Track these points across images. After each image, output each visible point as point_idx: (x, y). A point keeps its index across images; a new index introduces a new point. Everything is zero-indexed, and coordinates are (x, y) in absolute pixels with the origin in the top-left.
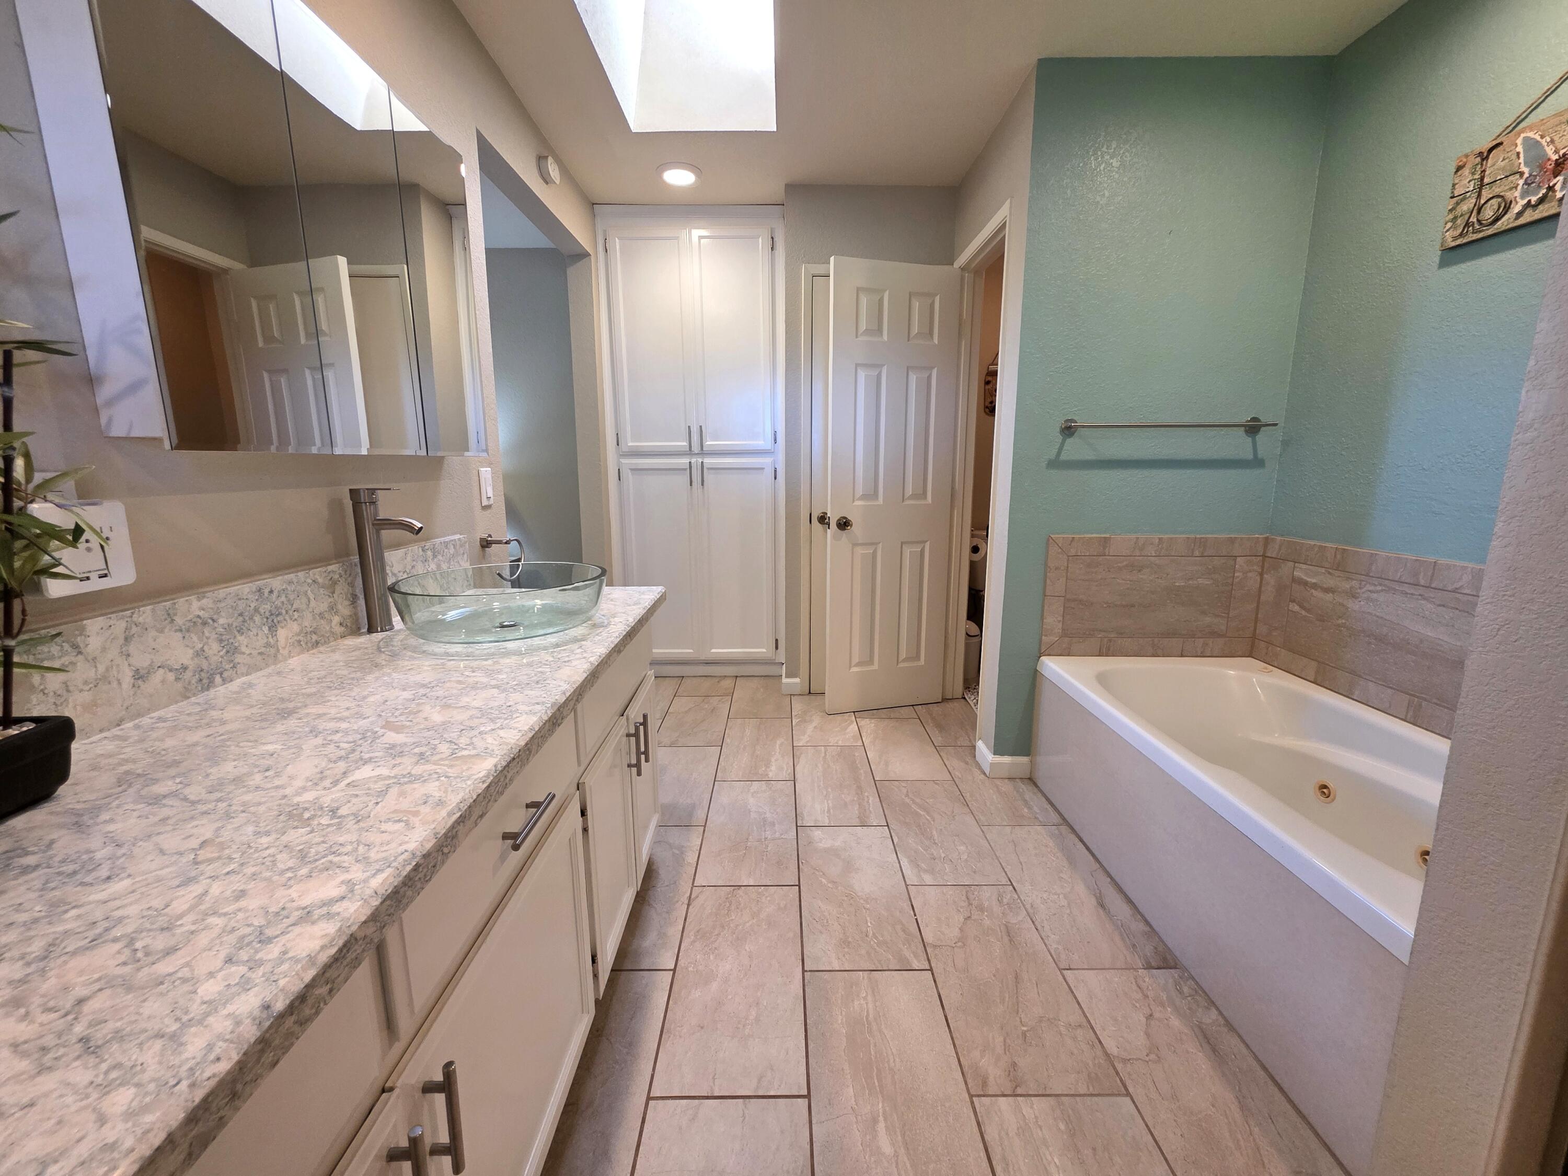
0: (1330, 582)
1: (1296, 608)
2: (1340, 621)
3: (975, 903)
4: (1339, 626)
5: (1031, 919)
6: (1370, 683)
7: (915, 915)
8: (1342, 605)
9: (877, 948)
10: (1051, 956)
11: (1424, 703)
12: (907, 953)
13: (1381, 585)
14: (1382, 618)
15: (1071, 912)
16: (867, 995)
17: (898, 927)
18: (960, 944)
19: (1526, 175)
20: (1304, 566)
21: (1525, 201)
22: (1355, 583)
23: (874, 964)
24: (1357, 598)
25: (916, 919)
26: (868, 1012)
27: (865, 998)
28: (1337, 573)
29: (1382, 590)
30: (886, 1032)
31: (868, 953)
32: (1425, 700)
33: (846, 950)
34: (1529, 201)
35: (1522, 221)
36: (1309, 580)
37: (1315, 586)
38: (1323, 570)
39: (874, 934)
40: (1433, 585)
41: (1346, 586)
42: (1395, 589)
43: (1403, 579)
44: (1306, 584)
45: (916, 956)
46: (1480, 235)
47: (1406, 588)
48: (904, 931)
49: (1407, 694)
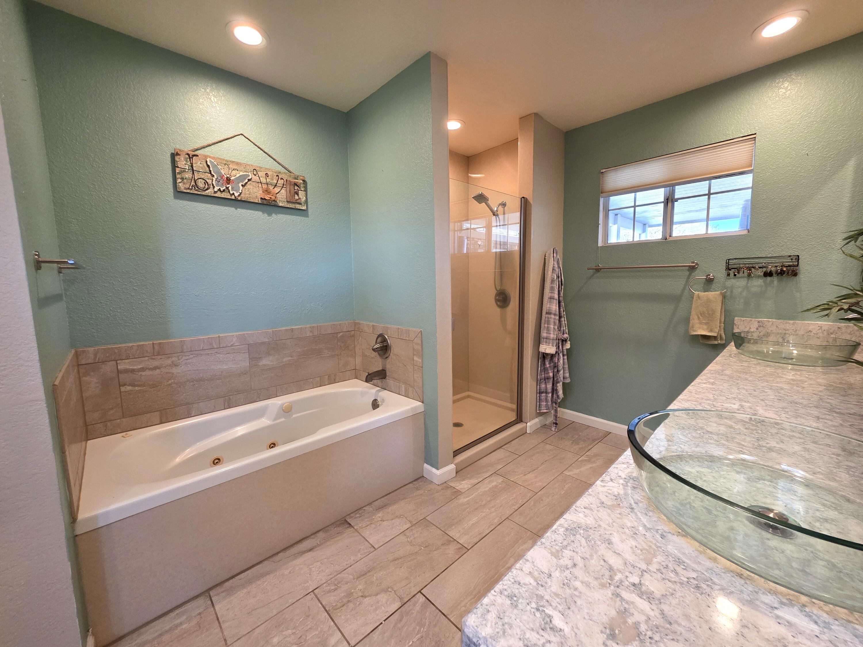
0: (155, 363)
1: (129, 388)
2: (170, 382)
3: (345, 600)
4: (170, 385)
5: (343, 571)
6: (200, 404)
7: (382, 623)
8: (167, 373)
9: (427, 624)
10: (369, 554)
11: (231, 397)
12: (418, 607)
13: (192, 354)
14: (197, 370)
15: (325, 559)
16: (463, 607)
17: (399, 625)
18: (389, 590)
19: (216, 177)
20: (127, 361)
21: (218, 188)
22: (173, 359)
23: (440, 618)
24: (178, 366)
25: (385, 621)
26: (471, 600)
27: (465, 606)
28: (159, 357)
29: (194, 357)
30: (473, 587)
31: (435, 626)
32: (231, 395)
33: (443, 640)
34: (220, 189)
35: (216, 195)
36: (135, 367)
37: (143, 369)
38: (147, 358)
39: (417, 634)
40: (221, 347)
41: (169, 362)
42: (201, 354)
43: (205, 348)
44: (133, 371)
45: (416, 602)
46: (199, 193)
47: (207, 352)
48: (401, 620)
49: (222, 397)
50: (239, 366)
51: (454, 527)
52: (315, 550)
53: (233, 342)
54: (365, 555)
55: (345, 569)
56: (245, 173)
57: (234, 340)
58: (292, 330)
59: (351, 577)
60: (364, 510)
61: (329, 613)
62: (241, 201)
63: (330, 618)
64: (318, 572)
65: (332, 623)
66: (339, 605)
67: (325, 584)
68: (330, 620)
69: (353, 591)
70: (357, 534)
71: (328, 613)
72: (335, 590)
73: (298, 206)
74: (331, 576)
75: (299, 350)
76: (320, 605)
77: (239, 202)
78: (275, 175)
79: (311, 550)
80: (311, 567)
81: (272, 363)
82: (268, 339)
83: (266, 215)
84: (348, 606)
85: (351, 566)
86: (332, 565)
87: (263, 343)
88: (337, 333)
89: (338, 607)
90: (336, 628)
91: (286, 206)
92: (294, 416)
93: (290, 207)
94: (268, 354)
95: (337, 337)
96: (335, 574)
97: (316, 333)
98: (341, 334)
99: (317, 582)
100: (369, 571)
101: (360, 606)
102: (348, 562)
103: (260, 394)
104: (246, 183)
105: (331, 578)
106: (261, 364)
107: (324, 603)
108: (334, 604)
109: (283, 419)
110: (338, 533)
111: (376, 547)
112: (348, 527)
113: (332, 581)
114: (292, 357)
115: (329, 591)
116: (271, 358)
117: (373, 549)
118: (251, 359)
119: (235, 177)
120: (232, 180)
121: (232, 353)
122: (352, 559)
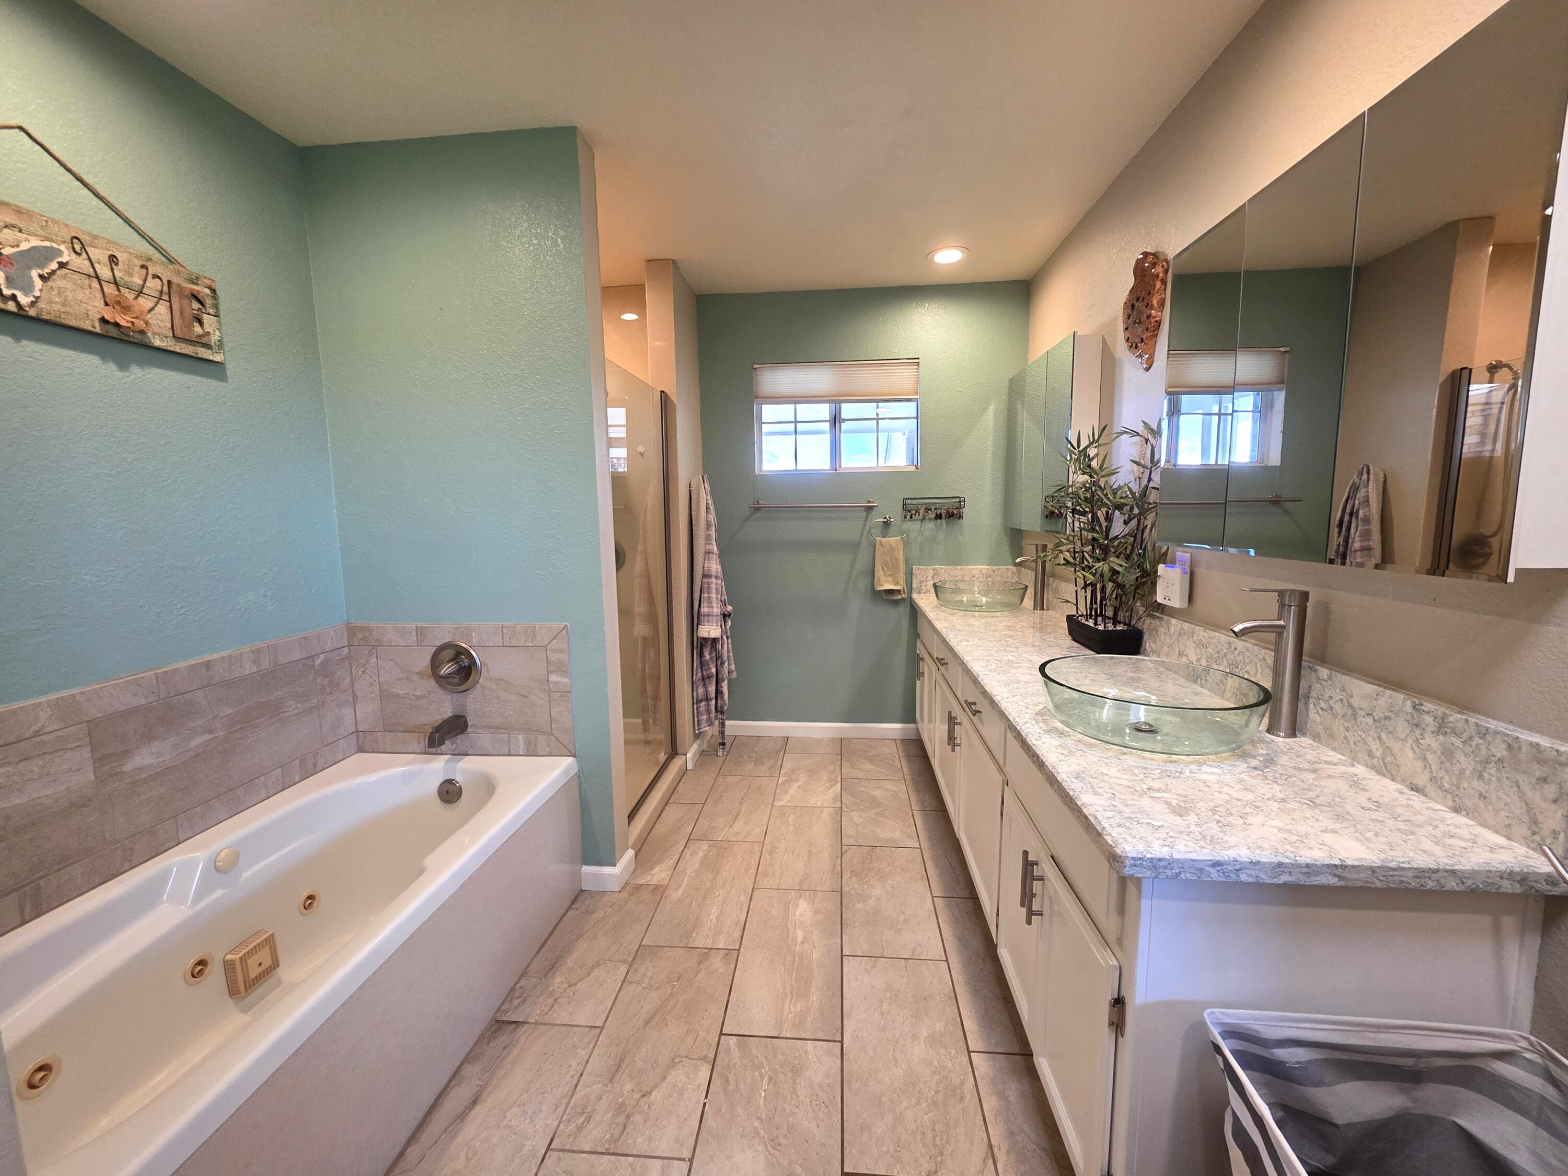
3: (621, 1119)
5: (575, 1089)
7: (705, 1104)
9: (764, 1061)
10: (597, 1041)
12: (735, 1053)
15: (521, 1095)
16: (788, 1015)
17: (731, 1088)
18: (677, 1060)
23: (772, 1044)
25: (706, 1098)
26: (791, 1002)
27: (790, 1012)
30: (781, 988)
31: (775, 1056)
32: (41, 877)
33: (797, 1062)
39: (762, 1079)
45: (728, 1051)
48: (728, 1081)
49: (14, 891)
50: (62, 788)
51: (695, 934)
52: (484, 1096)
53: (40, 724)
54: (591, 1046)
55: (577, 1085)
56: (47, 244)
57: (43, 716)
58: (208, 665)
59: (598, 1086)
60: (521, 988)
61: (611, 1152)
62: (37, 320)
63: (619, 1157)
64: (528, 1121)
65: (631, 1159)
66: (617, 1132)
67: (562, 1125)
68: (622, 1158)
69: (620, 1100)
70: (543, 1028)
71: (609, 1154)
72: (589, 1119)
73: (203, 353)
74: (561, 1109)
75: (229, 711)
76: (584, 1155)
77: (31, 324)
78: (138, 263)
79: (474, 1102)
80: (504, 1124)
81: (160, 760)
82: (145, 698)
83: (112, 367)
84: (633, 1122)
85: (582, 1075)
86: (546, 1095)
87: (132, 712)
88: (313, 656)
89: (617, 1135)
90: (642, 1160)
91: (172, 349)
92: (245, 875)
93: (183, 351)
94: (148, 738)
95: (313, 666)
96: (565, 1101)
97: (266, 664)
98: (322, 657)
99: (542, 1134)
100: (622, 1061)
101: (653, 1108)
102: (571, 1074)
103: (132, 849)
104: (54, 272)
105: (565, 1112)
106: (128, 767)
107: (587, 1149)
108: (608, 1136)
109: (219, 893)
110: (504, 1048)
111: (599, 1024)
112: (515, 1029)
113: (569, 1114)
114: (210, 732)
115: (580, 1129)
116: (156, 746)
117: (598, 1030)
118: (99, 761)
119: (16, 250)
120: (8, 256)
121: (39, 756)
122: (574, 1064)
